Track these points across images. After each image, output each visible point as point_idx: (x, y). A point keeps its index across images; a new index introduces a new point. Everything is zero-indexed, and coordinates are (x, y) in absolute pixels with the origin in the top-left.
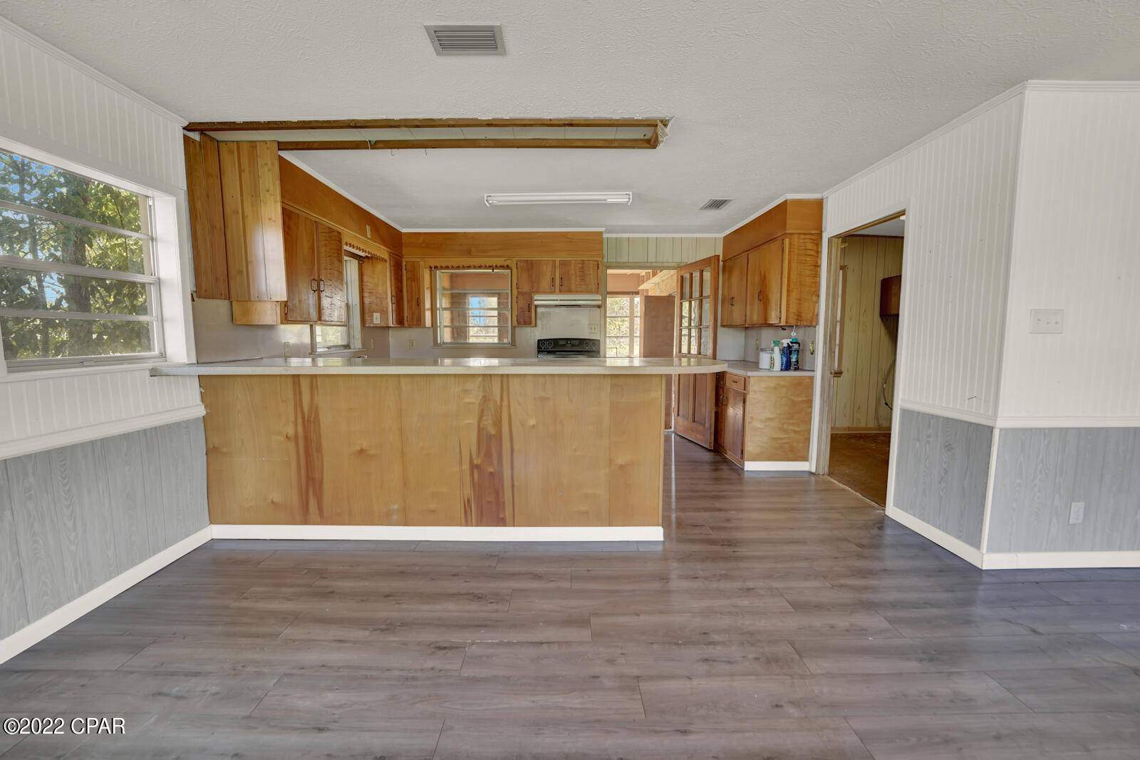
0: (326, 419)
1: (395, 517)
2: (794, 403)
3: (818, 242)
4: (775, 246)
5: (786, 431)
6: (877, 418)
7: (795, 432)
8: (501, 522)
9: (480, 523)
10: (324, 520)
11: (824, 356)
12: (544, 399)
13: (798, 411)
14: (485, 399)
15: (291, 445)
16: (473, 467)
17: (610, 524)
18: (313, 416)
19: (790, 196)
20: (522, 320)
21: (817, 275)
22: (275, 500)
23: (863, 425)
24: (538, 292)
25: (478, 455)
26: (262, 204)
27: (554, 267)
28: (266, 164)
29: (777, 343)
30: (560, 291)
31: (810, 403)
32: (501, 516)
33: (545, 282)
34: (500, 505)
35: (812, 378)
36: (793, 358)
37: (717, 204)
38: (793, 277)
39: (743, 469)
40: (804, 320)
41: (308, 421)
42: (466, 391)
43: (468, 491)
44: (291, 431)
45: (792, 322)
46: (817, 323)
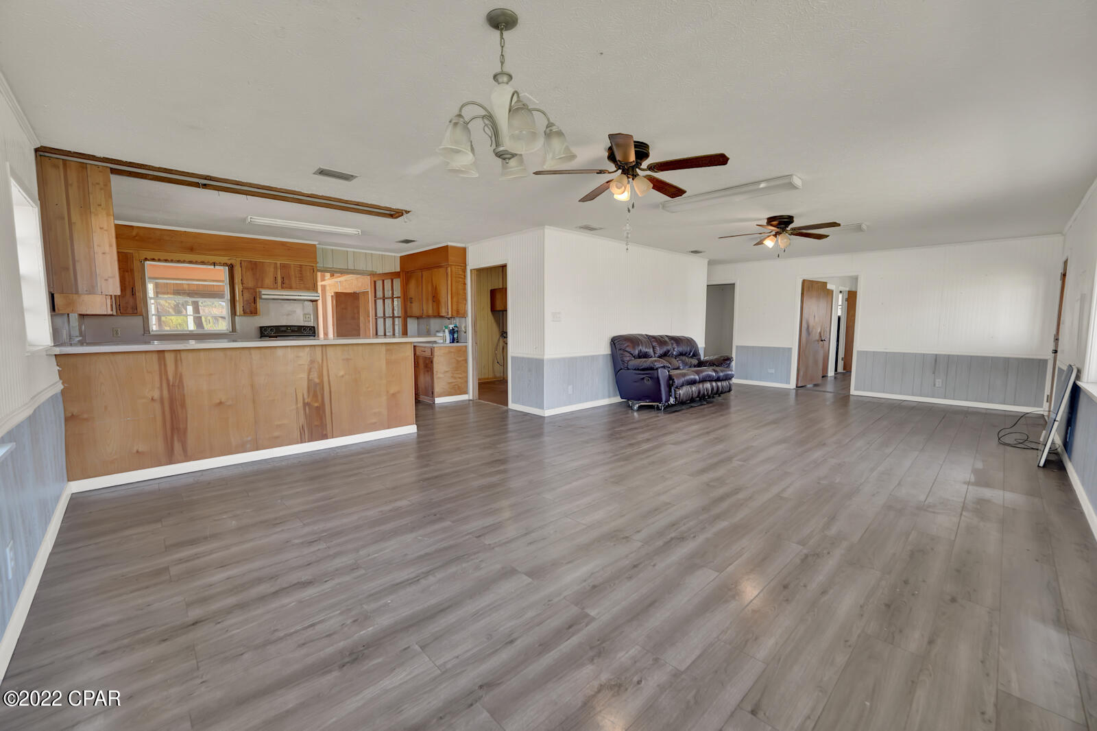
0: (190, 384)
1: (248, 446)
2: (458, 362)
3: (464, 270)
4: (442, 270)
5: (455, 378)
6: (494, 372)
7: (460, 378)
8: (324, 437)
9: (311, 440)
10: (187, 458)
11: (472, 334)
12: (348, 360)
13: (461, 366)
14: (312, 362)
15: (157, 406)
16: (305, 405)
17: (389, 428)
18: (177, 381)
19: (450, 244)
20: (248, 311)
21: (465, 289)
22: (140, 450)
23: (486, 376)
24: (262, 288)
25: (308, 396)
26: (93, 215)
27: (276, 268)
28: (98, 184)
29: (446, 327)
30: (282, 288)
31: (466, 361)
32: (324, 433)
33: (269, 280)
34: (323, 425)
35: (466, 347)
36: (455, 336)
37: (407, 241)
38: (454, 291)
39: (434, 403)
40: (460, 314)
41: (172, 386)
42: (298, 357)
43: (302, 420)
44: (156, 395)
45: (455, 314)
46: (467, 316)
